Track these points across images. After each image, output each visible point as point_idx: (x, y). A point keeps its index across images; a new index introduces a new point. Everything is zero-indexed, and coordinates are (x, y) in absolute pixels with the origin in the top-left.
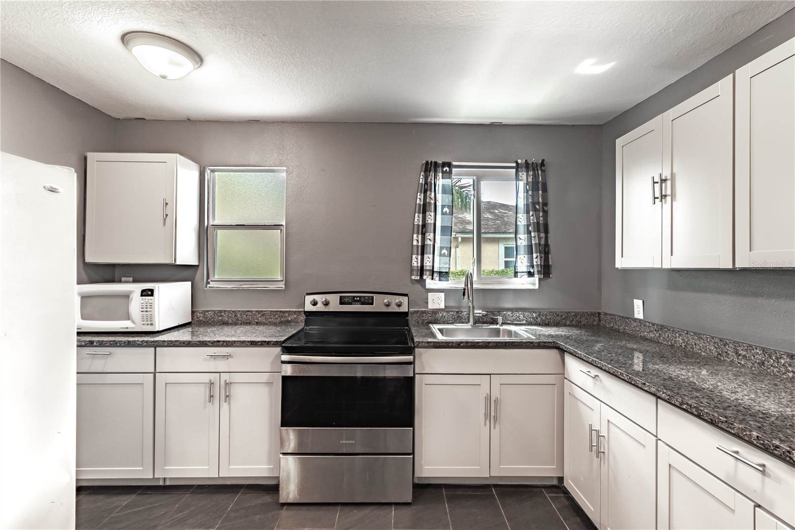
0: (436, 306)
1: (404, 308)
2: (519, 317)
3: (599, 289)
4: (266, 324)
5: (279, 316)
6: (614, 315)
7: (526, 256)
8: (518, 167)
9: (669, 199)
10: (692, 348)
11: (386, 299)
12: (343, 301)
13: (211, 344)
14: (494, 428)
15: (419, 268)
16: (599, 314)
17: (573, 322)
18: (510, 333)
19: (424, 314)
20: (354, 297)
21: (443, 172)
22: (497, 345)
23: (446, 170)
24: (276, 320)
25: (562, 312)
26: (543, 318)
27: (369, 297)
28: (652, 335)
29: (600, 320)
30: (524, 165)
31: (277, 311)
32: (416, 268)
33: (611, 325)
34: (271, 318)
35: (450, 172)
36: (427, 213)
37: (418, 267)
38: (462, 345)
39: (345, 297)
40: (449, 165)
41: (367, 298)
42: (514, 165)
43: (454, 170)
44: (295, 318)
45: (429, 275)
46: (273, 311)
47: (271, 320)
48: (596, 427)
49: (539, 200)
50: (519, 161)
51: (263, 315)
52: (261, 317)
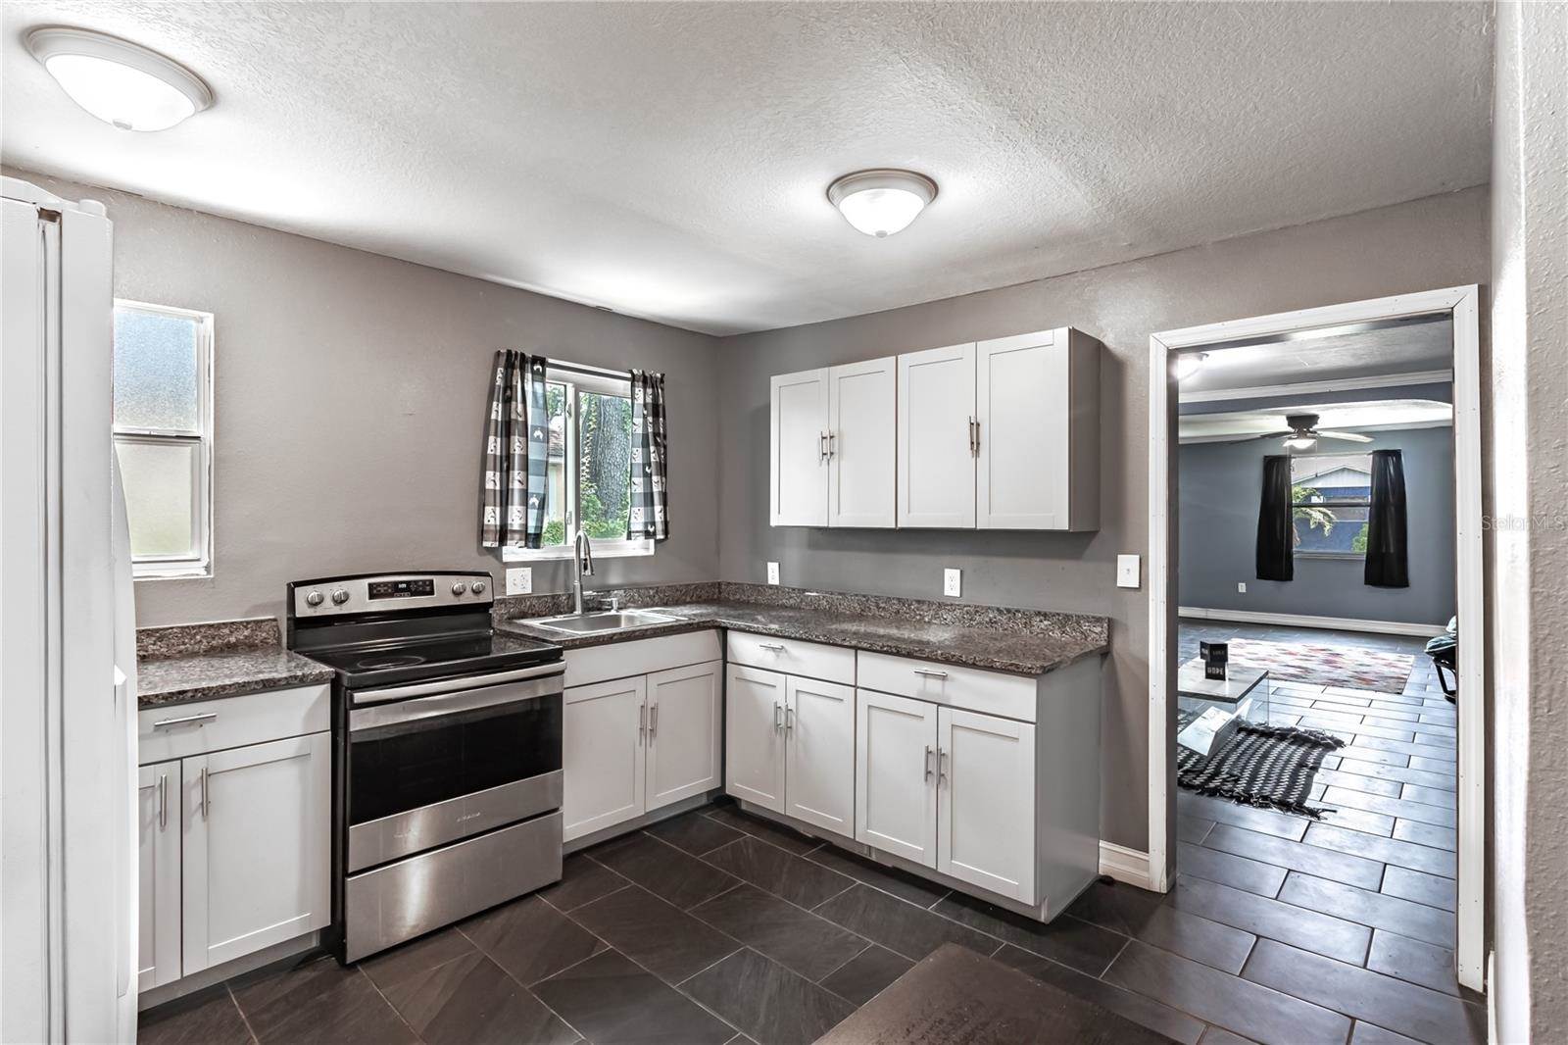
0: (518, 591)
1: (486, 598)
2: (633, 597)
3: (718, 552)
4: (167, 658)
5: (203, 637)
6: (742, 584)
7: (642, 509)
8: (633, 379)
9: (836, 456)
10: (837, 609)
11: (456, 583)
12: (375, 592)
13: (163, 701)
14: (651, 746)
15: (498, 528)
16: (719, 584)
17: (694, 598)
18: (631, 619)
19: (503, 606)
20: (396, 584)
21: (533, 372)
22: (655, 633)
23: (538, 369)
24: (197, 647)
25: (681, 586)
26: (661, 595)
27: (424, 581)
28: (792, 601)
29: (720, 593)
30: (642, 378)
31: (200, 626)
32: (493, 528)
33: (738, 597)
34: (184, 644)
35: (543, 374)
36: (512, 437)
37: (496, 526)
38: (615, 638)
39: (378, 585)
40: (543, 362)
41: (421, 583)
42: (629, 376)
43: (549, 370)
44: (246, 637)
45: (521, 540)
46: (188, 627)
47: (182, 647)
48: (782, 704)
49: (659, 429)
50: (635, 371)
51: (160, 639)
52: (154, 645)
